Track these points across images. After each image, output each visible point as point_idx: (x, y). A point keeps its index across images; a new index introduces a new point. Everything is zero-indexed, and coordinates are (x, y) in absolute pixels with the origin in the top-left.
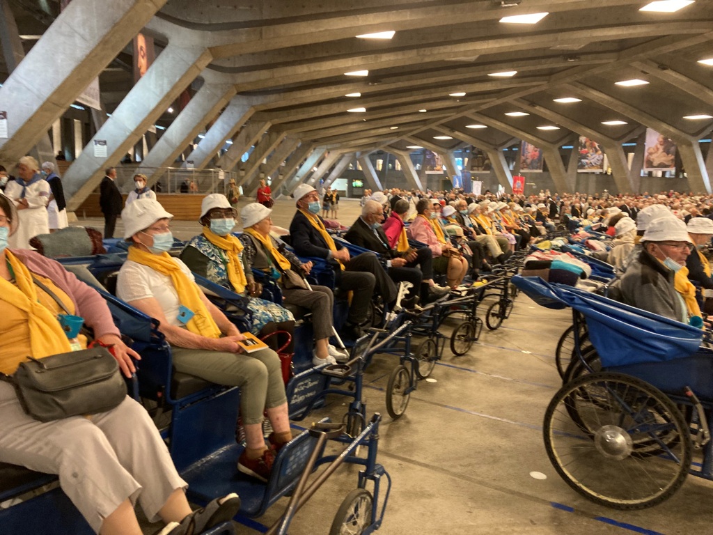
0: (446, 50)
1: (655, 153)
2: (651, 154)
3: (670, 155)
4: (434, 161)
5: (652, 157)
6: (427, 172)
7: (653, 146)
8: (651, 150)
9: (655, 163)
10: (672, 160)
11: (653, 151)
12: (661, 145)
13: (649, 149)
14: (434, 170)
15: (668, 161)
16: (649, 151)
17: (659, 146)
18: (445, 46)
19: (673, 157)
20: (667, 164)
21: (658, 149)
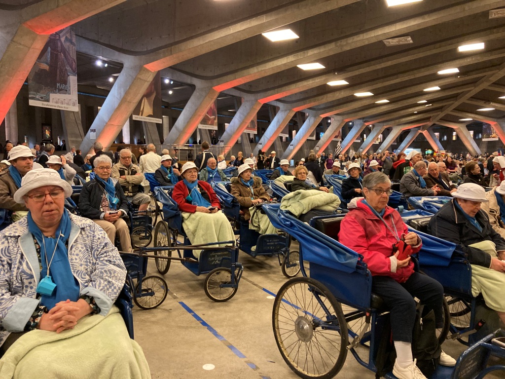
0: (358, 39)
18: (358, 36)
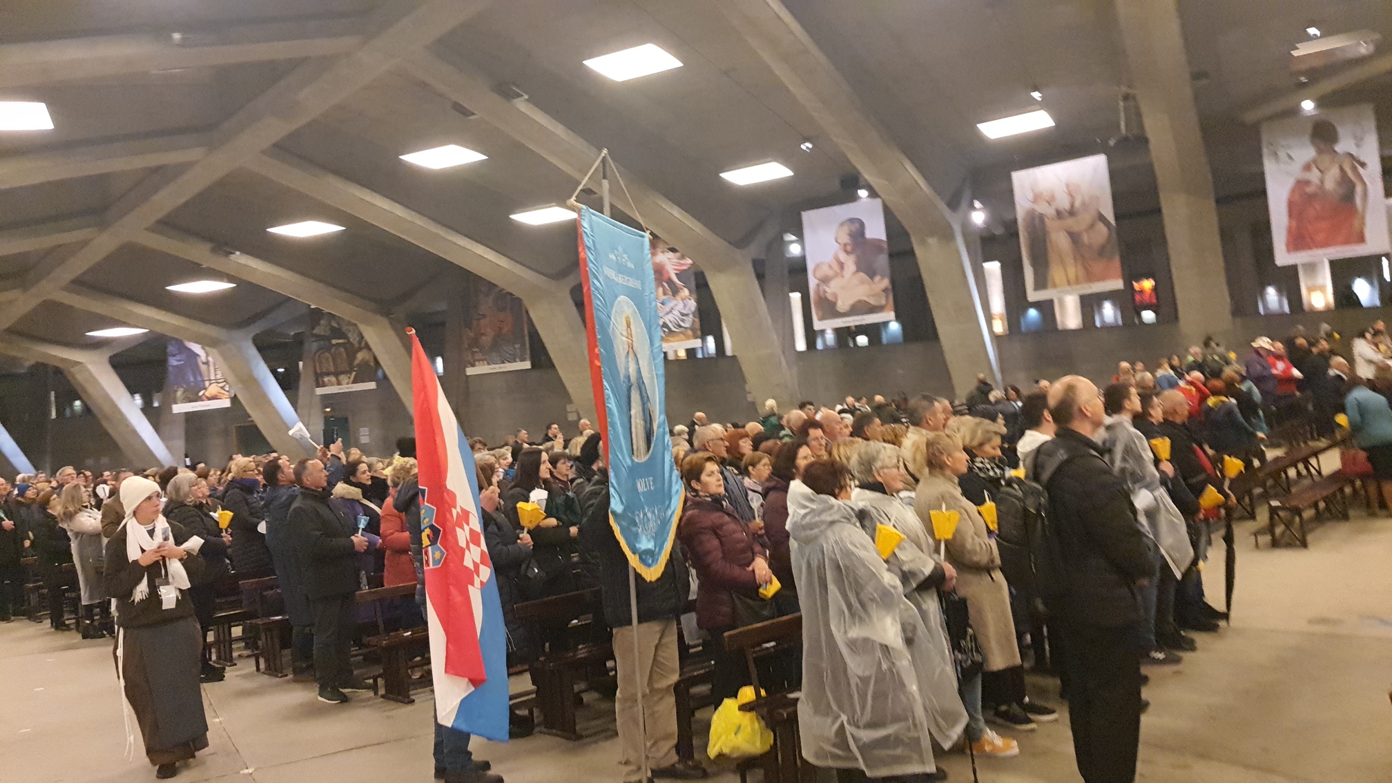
1: (836, 275)
2: (825, 280)
3: (877, 278)
4: (196, 371)
5: (831, 289)
6: (179, 408)
7: (828, 257)
8: (824, 270)
9: (842, 305)
10: (885, 290)
11: (830, 273)
12: (847, 252)
13: (817, 267)
14: (198, 399)
15: (874, 295)
16: (819, 274)
17: (843, 257)
19: (886, 283)
20: (872, 301)
21: (841, 265)
